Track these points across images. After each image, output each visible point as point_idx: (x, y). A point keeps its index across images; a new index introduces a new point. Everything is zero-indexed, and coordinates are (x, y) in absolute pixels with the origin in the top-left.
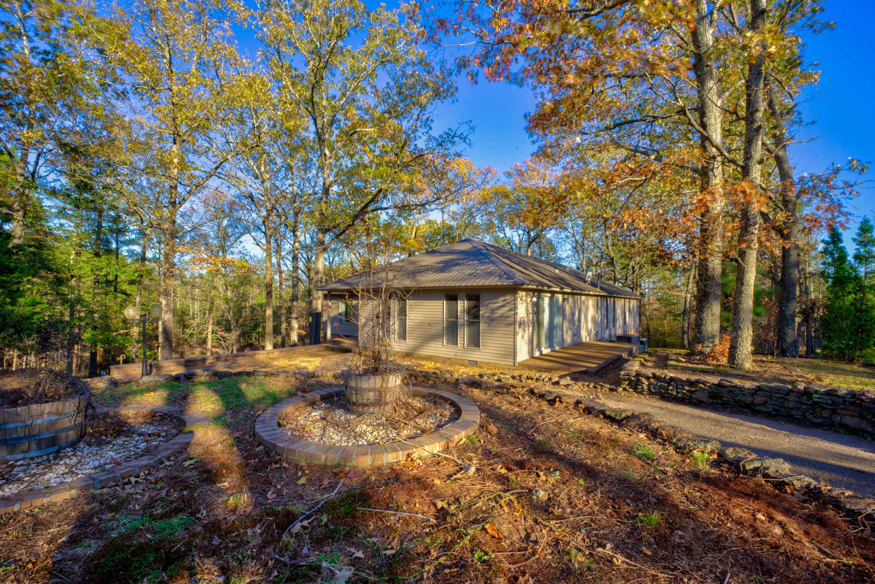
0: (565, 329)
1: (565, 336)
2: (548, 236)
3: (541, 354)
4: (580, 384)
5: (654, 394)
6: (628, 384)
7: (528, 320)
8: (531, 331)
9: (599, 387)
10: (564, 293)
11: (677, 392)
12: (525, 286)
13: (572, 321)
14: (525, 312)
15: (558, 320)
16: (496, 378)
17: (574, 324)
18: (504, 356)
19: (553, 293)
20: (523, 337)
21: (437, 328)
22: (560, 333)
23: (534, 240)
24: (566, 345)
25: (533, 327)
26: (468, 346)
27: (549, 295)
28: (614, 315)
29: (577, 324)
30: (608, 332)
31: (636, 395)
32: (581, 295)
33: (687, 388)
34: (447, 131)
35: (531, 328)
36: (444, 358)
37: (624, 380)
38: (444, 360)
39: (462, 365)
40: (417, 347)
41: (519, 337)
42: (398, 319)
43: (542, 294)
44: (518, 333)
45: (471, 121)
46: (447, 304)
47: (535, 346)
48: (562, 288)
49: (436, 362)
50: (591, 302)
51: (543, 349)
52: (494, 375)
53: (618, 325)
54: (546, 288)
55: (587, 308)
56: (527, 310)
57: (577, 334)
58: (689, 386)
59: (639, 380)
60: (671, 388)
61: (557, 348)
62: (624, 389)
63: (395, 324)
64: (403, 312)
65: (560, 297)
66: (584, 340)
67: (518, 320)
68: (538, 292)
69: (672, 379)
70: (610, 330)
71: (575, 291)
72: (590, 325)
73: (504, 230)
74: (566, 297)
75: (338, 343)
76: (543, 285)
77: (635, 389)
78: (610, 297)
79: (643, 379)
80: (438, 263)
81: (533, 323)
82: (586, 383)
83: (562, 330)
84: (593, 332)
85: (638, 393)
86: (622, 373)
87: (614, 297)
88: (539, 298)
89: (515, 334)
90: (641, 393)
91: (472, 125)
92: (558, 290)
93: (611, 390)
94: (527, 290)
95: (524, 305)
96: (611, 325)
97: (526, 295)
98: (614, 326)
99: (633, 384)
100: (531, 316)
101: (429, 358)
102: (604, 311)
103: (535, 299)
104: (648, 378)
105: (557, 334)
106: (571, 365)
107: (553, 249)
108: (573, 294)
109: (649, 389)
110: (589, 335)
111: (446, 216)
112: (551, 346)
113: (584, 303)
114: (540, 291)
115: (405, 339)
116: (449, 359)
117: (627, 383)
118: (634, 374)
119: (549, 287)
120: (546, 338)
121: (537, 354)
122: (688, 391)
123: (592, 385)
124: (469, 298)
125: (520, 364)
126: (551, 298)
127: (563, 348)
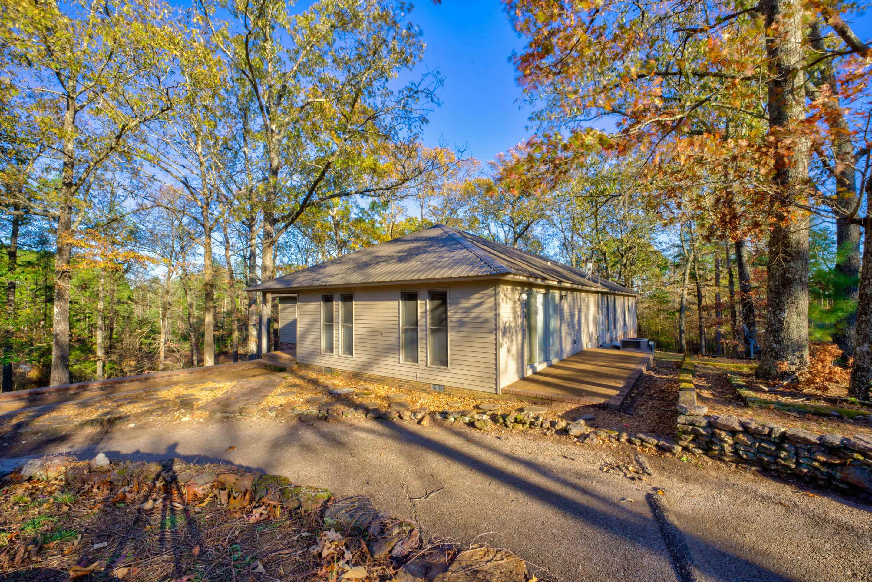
0: (563, 335)
1: (563, 345)
2: (535, 233)
3: (535, 373)
4: (603, 434)
5: (746, 462)
6: (693, 441)
7: (516, 326)
8: (520, 341)
9: (638, 442)
10: (561, 289)
11: (798, 463)
12: (510, 277)
13: (571, 325)
14: (511, 315)
15: (554, 323)
16: (467, 419)
17: (573, 327)
18: (482, 379)
19: (548, 288)
20: (509, 351)
21: (390, 339)
22: (557, 342)
23: (520, 235)
24: (565, 357)
25: (524, 335)
26: (433, 364)
27: (543, 291)
28: (615, 315)
29: (577, 328)
30: (608, 335)
31: (710, 462)
32: (581, 291)
33: (822, 458)
34: (409, 85)
35: (520, 337)
36: (401, 381)
37: (685, 432)
38: (400, 384)
39: (425, 391)
40: (367, 365)
41: (503, 352)
42: (343, 327)
43: (534, 290)
44: (501, 345)
45: (439, 73)
46: (404, 305)
47: (526, 363)
48: (560, 282)
49: (391, 386)
50: (592, 300)
51: (536, 364)
52: (463, 414)
53: (618, 326)
54: (539, 281)
55: (588, 307)
56: (515, 312)
57: (577, 341)
58: (824, 453)
59: (713, 434)
60: (783, 454)
61: (555, 361)
62: (685, 449)
63: (339, 333)
64: (348, 318)
65: (557, 293)
66: (585, 348)
67: (501, 326)
68: (528, 287)
69: (784, 437)
70: (611, 333)
71: (575, 286)
72: (592, 328)
73: (488, 226)
74: (563, 293)
75: (275, 358)
76: (536, 277)
77: (707, 451)
78: (611, 294)
79: (723, 434)
80: (399, 252)
81: (523, 330)
82: (614, 434)
83: (561, 337)
84: (595, 336)
85: (712, 457)
86: (681, 419)
87: (615, 294)
88: (530, 295)
89: (497, 346)
90: (720, 457)
91: (439, 77)
92: (555, 283)
93: (661, 449)
94: (514, 284)
95: (510, 304)
96: (612, 327)
97: (512, 290)
98: (615, 328)
99: (702, 440)
100: (519, 321)
101: (382, 380)
102: (605, 311)
103: (524, 296)
104: (733, 433)
105: (554, 341)
106: (579, 393)
107: (541, 246)
108: (572, 290)
109: (736, 452)
110: (590, 340)
111: (425, 211)
112: (547, 359)
113: (584, 300)
114: (531, 285)
115: (351, 354)
116: (407, 382)
117: (690, 438)
118: (704, 423)
119: (544, 279)
120: (540, 349)
121: (529, 373)
122: (823, 464)
123: (624, 437)
124: (433, 296)
125: (505, 392)
126: (546, 295)
127: (562, 360)
